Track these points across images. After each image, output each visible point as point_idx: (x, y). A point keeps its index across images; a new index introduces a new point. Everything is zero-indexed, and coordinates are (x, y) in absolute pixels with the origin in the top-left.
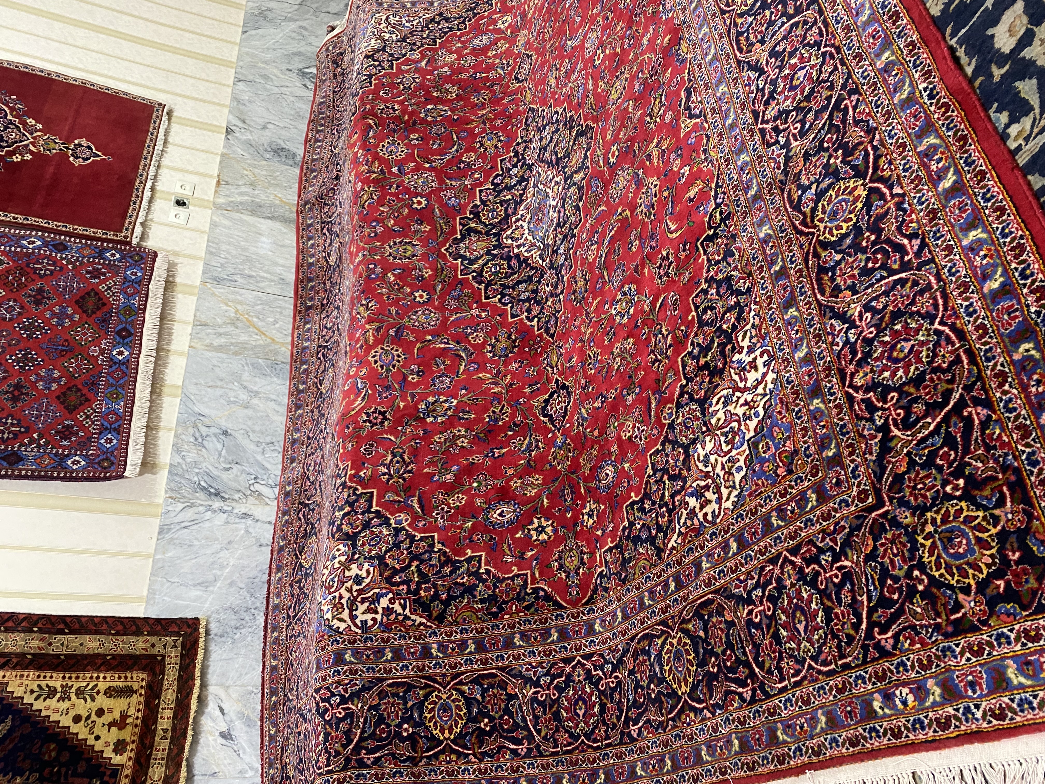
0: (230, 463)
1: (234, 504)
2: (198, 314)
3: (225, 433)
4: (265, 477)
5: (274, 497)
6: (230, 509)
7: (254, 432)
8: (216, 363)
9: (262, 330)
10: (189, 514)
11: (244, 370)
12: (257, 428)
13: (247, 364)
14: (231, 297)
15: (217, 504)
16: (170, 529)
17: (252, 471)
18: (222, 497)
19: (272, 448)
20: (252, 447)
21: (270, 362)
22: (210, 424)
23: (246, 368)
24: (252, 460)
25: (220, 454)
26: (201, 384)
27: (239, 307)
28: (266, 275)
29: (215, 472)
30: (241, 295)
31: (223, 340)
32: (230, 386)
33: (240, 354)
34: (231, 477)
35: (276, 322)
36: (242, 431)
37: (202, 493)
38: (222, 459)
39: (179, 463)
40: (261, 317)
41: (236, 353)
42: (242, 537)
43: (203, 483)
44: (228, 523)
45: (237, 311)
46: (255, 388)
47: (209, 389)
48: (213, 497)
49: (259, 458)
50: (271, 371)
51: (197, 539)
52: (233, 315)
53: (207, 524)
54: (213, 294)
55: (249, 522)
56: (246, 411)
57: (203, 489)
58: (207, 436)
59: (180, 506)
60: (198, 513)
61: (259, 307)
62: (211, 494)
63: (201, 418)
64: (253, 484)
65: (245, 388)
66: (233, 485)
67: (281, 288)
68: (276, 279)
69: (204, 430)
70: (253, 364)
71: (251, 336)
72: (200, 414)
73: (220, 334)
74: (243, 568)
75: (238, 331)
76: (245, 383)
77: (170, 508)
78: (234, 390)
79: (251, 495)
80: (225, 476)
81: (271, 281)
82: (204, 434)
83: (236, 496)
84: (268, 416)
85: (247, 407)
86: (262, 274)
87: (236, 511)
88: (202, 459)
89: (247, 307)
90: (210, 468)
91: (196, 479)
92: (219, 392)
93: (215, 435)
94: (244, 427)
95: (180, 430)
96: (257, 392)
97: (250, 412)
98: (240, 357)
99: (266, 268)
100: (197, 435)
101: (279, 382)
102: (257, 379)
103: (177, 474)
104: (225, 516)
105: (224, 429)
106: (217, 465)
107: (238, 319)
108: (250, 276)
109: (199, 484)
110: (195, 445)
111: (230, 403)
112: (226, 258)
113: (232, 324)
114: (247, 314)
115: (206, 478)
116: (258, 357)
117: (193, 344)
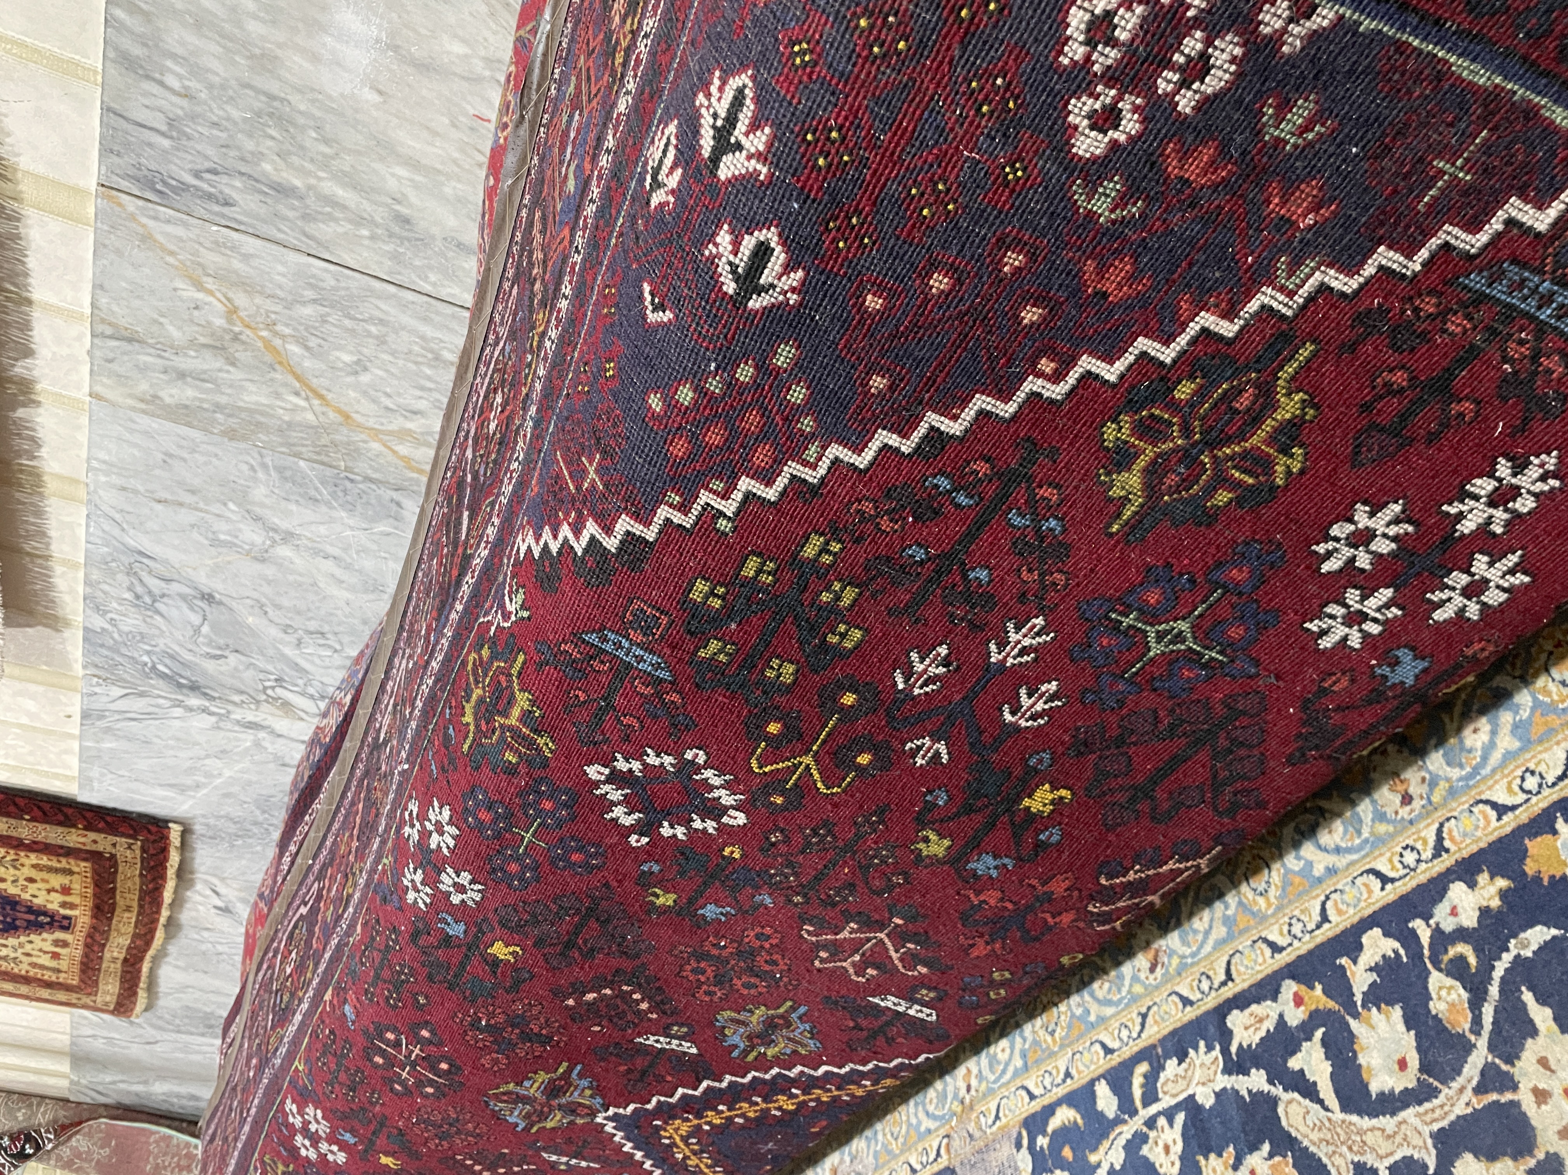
0: (220, 648)
1: (230, 707)
2: (103, 301)
3: (208, 598)
4: (301, 682)
5: (317, 711)
6: (223, 711)
7: (278, 607)
8: (174, 450)
9: (315, 382)
10: (138, 705)
11: (255, 479)
12: (285, 602)
13: (264, 466)
14: (211, 258)
15: (194, 701)
16: (104, 717)
17: (270, 668)
18: (205, 694)
19: (322, 642)
20: (274, 632)
21: (329, 472)
22: (168, 575)
23: (261, 475)
24: (271, 652)
25: (197, 631)
26: (135, 492)
27: (241, 299)
28: (341, 193)
29: (188, 657)
30: (246, 257)
31: (188, 393)
32: (216, 508)
33: (244, 438)
34: (222, 669)
35: (360, 367)
36: (248, 601)
37: (161, 682)
38: (201, 639)
39: (103, 629)
40: (313, 342)
41: (231, 434)
42: (247, 749)
43: (161, 668)
44: (219, 728)
45: (232, 312)
46: (284, 525)
47: (159, 507)
48: (185, 691)
49: (289, 651)
50: (333, 495)
51: (158, 737)
52: (219, 322)
53: (177, 723)
54: (147, 238)
55: (262, 734)
56: (258, 566)
57: (163, 676)
58: (163, 596)
59: (117, 692)
60: (158, 706)
61: (308, 311)
62: (180, 686)
63: (145, 560)
64: (273, 688)
65: (257, 519)
66: (229, 681)
67: (395, 257)
68: (380, 215)
69: (154, 584)
70: (280, 470)
71: (278, 395)
72: (141, 553)
73: (182, 375)
74: (250, 783)
75: (236, 374)
76: (258, 510)
77: (97, 690)
78: (228, 520)
79: (267, 701)
80: (210, 666)
81: (360, 220)
82: (157, 591)
83: (237, 698)
84: (314, 584)
85: (263, 561)
86: (330, 187)
87: (233, 716)
88: (154, 631)
89: (269, 305)
90: (177, 648)
91: (145, 658)
92: (185, 517)
93: (183, 597)
94: (255, 595)
95: (95, 576)
96: (292, 534)
97: (270, 571)
98: (243, 445)
99: (347, 162)
100: (139, 589)
101: (351, 522)
102: (293, 507)
103: (102, 646)
104: (213, 719)
105: (206, 590)
106: (190, 647)
107: (236, 338)
108: (283, 190)
109: (154, 667)
110: (136, 606)
111: (216, 543)
112: (187, 95)
113: (218, 349)
114: (270, 326)
115: (167, 661)
116: (298, 455)
117: (98, 389)
